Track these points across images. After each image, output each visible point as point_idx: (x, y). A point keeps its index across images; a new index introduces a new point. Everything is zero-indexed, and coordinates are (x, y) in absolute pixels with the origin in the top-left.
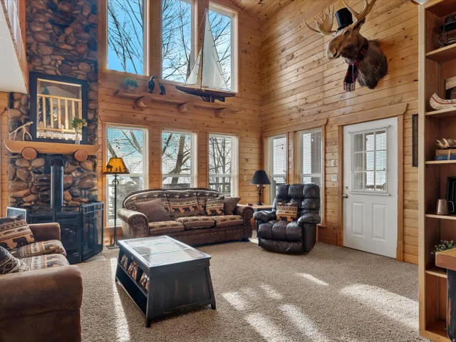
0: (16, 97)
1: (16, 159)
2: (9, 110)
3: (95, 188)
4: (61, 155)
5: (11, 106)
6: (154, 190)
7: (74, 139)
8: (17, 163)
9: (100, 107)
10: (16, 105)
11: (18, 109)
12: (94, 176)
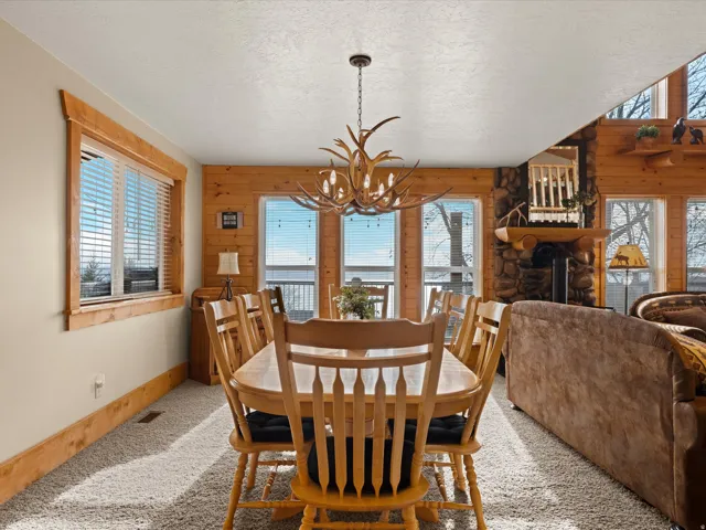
0: (504, 172)
1: (503, 250)
2: (497, 191)
3: (592, 288)
4: (550, 243)
5: (498, 185)
6: (671, 294)
7: (576, 221)
8: (505, 254)
9: (597, 174)
10: (504, 182)
11: (506, 187)
12: (592, 271)
